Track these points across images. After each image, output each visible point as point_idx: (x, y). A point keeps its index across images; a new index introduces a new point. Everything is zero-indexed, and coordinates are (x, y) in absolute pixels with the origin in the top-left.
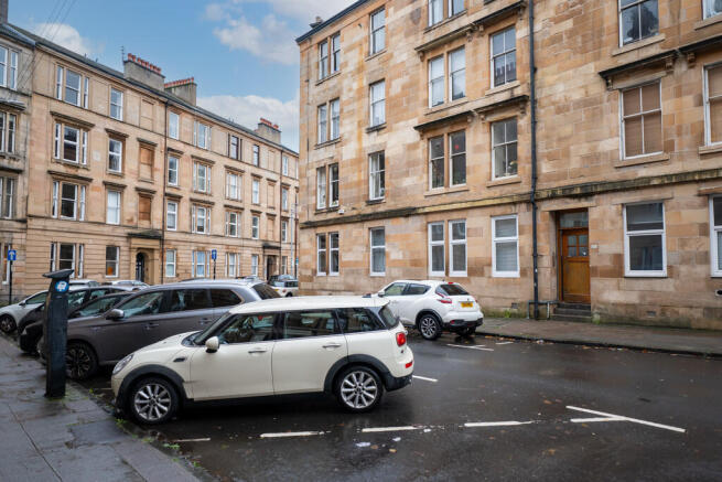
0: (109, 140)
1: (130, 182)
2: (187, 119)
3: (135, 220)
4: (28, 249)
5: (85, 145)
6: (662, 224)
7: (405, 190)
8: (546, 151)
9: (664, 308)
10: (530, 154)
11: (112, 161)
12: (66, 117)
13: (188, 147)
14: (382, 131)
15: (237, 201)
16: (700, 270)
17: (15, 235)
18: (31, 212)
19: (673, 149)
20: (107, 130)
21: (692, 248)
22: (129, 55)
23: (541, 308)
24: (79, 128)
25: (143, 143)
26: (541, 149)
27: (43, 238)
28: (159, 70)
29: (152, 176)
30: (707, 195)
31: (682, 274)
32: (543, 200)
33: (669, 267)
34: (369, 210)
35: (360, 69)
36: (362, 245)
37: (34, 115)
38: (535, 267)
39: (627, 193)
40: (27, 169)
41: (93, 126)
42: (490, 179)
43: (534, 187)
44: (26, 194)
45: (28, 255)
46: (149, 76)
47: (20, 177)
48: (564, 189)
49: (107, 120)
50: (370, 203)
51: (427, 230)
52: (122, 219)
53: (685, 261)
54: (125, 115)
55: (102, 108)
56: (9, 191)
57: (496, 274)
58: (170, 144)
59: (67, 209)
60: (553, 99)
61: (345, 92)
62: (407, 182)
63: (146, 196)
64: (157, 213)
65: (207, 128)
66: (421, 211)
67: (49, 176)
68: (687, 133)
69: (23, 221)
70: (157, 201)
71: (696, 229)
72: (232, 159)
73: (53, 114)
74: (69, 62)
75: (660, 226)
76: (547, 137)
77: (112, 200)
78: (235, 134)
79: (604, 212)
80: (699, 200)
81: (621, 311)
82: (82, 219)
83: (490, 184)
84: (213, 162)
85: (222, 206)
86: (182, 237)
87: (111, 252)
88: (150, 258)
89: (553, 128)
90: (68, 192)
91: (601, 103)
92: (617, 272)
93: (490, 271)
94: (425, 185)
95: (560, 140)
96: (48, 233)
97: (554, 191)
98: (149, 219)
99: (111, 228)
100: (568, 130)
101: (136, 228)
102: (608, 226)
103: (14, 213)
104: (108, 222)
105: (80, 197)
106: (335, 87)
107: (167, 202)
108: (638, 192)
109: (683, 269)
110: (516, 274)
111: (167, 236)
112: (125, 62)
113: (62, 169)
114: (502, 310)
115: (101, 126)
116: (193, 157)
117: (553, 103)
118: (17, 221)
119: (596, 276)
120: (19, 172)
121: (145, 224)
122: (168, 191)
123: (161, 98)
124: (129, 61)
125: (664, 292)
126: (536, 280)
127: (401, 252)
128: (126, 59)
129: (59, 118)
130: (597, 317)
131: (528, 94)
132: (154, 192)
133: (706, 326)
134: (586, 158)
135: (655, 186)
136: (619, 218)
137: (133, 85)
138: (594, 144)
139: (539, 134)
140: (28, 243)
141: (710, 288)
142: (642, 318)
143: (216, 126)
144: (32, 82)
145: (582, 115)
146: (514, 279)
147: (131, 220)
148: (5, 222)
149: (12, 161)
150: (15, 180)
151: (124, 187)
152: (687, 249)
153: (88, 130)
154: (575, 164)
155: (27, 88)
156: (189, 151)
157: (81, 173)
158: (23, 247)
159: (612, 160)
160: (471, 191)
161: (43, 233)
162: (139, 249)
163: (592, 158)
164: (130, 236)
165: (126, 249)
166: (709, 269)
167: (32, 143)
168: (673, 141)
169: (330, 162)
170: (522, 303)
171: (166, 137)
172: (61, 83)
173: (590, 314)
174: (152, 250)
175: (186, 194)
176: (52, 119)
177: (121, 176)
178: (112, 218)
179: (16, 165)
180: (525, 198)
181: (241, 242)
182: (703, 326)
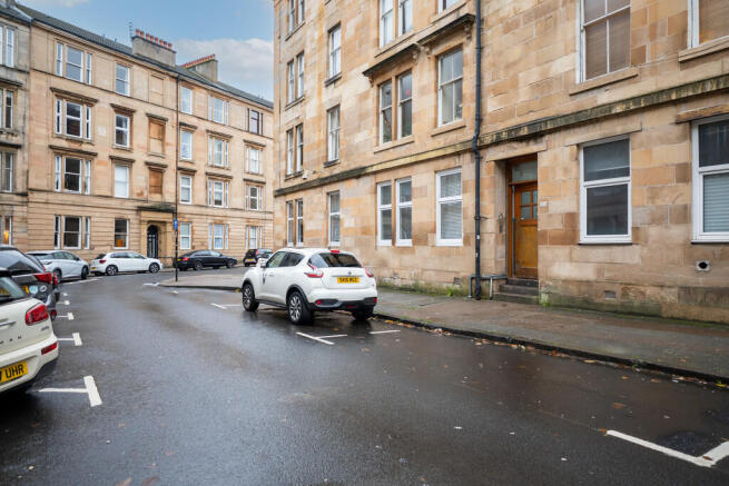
0: (115, 115)
1: (140, 157)
2: (201, 94)
3: (145, 194)
4: (30, 221)
5: (90, 120)
6: (628, 169)
7: (357, 147)
8: (492, 83)
9: (626, 287)
10: (474, 91)
11: (120, 136)
12: (66, 93)
13: (202, 122)
14: (338, 83)
15: (257, 175)
16: (676, 232)
17: (15, 208)
18: (32, 185)
19: (642, 59)
20: (113, 105)
21: (666, 201)
22: (137, 31)
23: (484, 284)
24: (82, 103)
25: (152, 118)
26: (487, 83)
27: (44, 211)
28: (170, 45)
29: (163, 150)
30: (690, 122)
31: (650, 239)
32: (488, 146)
33: (635, 229)
34: (326, 173)
35: (320, 15)
36: (321, 211)
37: (32, 91)
38: (478, 232)
39: (583, 129)
40: (26, 144)
41: (96, 101)
42: (436, 126)
43: (478, 130)
44: (26, 167)
45: (30, 227)
46: (158, 52)
47: (19, 152)
48: (509, 131)
49: (113, 96)
50: (329, 165)
51: (376, 192)
52: (131, 192)
53: (656, 220)
54: (132, 90)
55: (107, 84)
56: (8, 165)
57: (441, 242)
58: (182, 119)
59: (71, 183)
60: (502, 14)
61: (308, 43)
62: (359, 138)
63: (156, 170)
64: (169, 186)
65: (224, 103)
66: (369, 170)
67: (51, 151)
68: (663, 35)
69: (24, 195)
70: (169, 175)
71: (672, 174)
72: (252, 133)
73: (53, 89)
74: (69, 39)
75: (626, 172)
76: (494, 65)
77: (121, 174)
78: (255, 109)
79: (556, 158)
80: (678, 130)
81: (574, 290)
82: (88, 193)
83: (436, 131)
84: (231, 137)
85: (241, 180)
86: (198, 210)
87: (120, 225)
88: (163, 230)
89: (500, 53)
90: (73, 166)
91: (556, 9)
92: (569, 238)
93: (433, 239)
94: (375, 140)
95: (508, 66)
96: (51, 206)
97: (499, 134)
98: (161, 193)
99: (119, 202)
100: (516, 52)
101: (146, 201)
102: (560, 176)
103: (14, 187)
104: (116, 196)
105: (86, 171)
106: (300, 39)
107: (180, 176)
108: (597, 126)
109: (654, 231)
110: (459, 242)
111: (180, 209)
112: (133, 38)
113: (64, 144)
114: (445, 286)
115: (105, 101)
116: (208, 131)
117: (501, 20)
118: (17, 194)
119: (544, 243)
120: (18, 147)
121: (156, 198)
122: (181, 165)
123: (172, 74)
124: (137, 37)
125: (628, 265)
126: (478, 250)
127: (353, 220)
128: (134, 34)
129: (60, 94)
130: (544, 298)
131: (474, 13)
132: (166, 166)
133: (681, 315)
134: (537, 86)
135: (618, 116)
136: (575, 163)
137: (141, 60)
138: (546, 66)
139: (486, 62)
140: (30, 215)
141: (690, 258)
142: (597, 300)
143: (233, 101)
144: (30, 58)
145: (532, 29)
146: (458, 247)
147: (141, 194)
148: (4, 196)
149: (10, 137)
150: (14, 154)
151: (132, 161)
152: (659, 202)
153: (92, 106)
154: (523, 95)
155: (23, 64)
156: (203, 126)
157: (85, 147)
158: (25, 220)
159: (566, 87)
160: (417, 143)
161: (45, 206)
162: (149, 222)
163: (543, 85)
164: (140, 209)
165: (137, 222)
166: (689, 231)
167: (31, 119)
168: (643, 48)
169: (296, 123)
170: (464, 278)
171: (177, 112)
172: (61, 59)
173: (536, 293)
174: (164, 223)
175: (201, 168)
176: (52, 95)
177: (130, 151)
178: (121, 191)
179: (14, 140)
180: (469, 146)
181: (263, 216)
182: (676, 313)
